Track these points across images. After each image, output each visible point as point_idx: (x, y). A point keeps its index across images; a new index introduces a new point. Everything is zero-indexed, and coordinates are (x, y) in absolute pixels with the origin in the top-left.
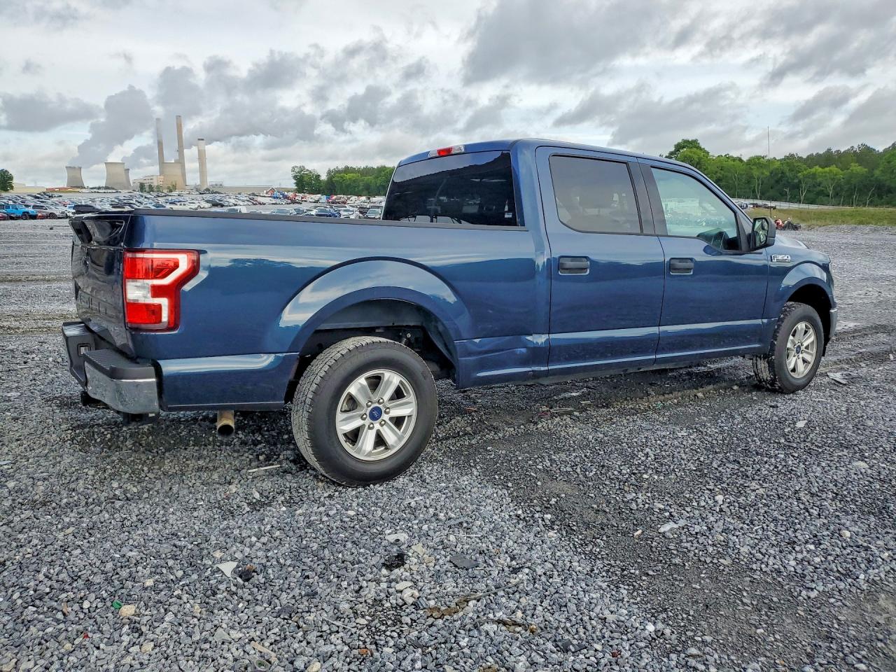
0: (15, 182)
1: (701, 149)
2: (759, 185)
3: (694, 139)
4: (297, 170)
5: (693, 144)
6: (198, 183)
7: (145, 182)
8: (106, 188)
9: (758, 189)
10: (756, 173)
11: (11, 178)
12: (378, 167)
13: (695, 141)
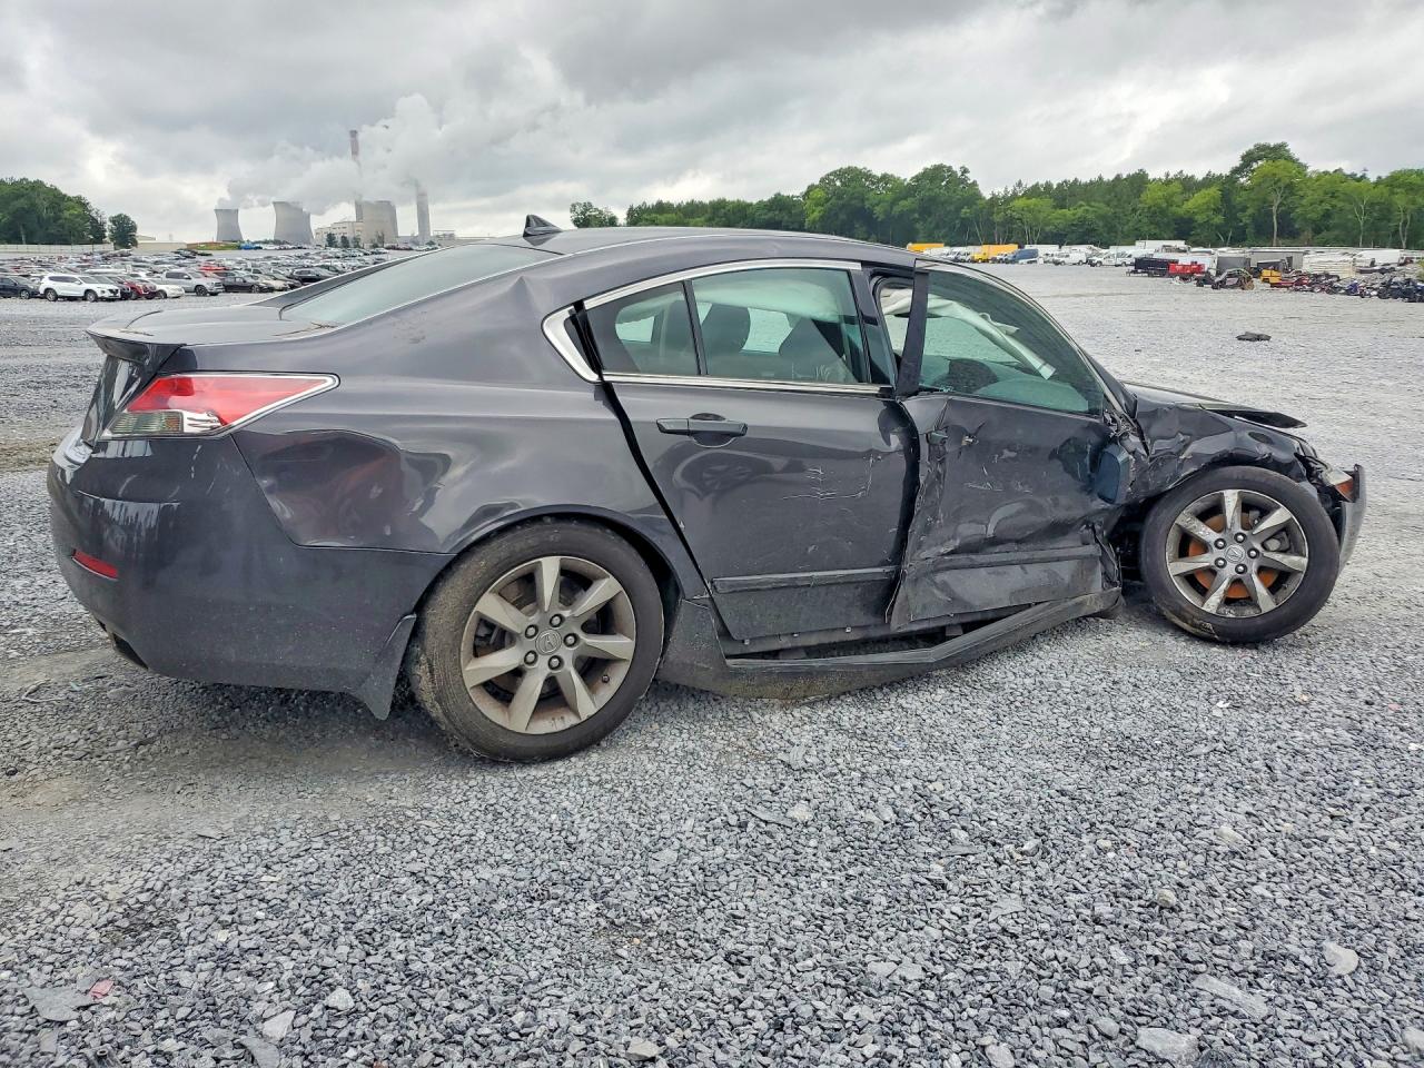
0: (139, 233)
1: (1290, 159)
2: (1405, 223)
3: (1279, 141)
4: (579, 209)
5: (1277, 153)
6: (417, 233)
7: (334, 232)
8: (276, 242)
9: (1403, 232)
10: (1400, 200)
11: (134, 228)
12: (710, 202)
13: (1282, 146)
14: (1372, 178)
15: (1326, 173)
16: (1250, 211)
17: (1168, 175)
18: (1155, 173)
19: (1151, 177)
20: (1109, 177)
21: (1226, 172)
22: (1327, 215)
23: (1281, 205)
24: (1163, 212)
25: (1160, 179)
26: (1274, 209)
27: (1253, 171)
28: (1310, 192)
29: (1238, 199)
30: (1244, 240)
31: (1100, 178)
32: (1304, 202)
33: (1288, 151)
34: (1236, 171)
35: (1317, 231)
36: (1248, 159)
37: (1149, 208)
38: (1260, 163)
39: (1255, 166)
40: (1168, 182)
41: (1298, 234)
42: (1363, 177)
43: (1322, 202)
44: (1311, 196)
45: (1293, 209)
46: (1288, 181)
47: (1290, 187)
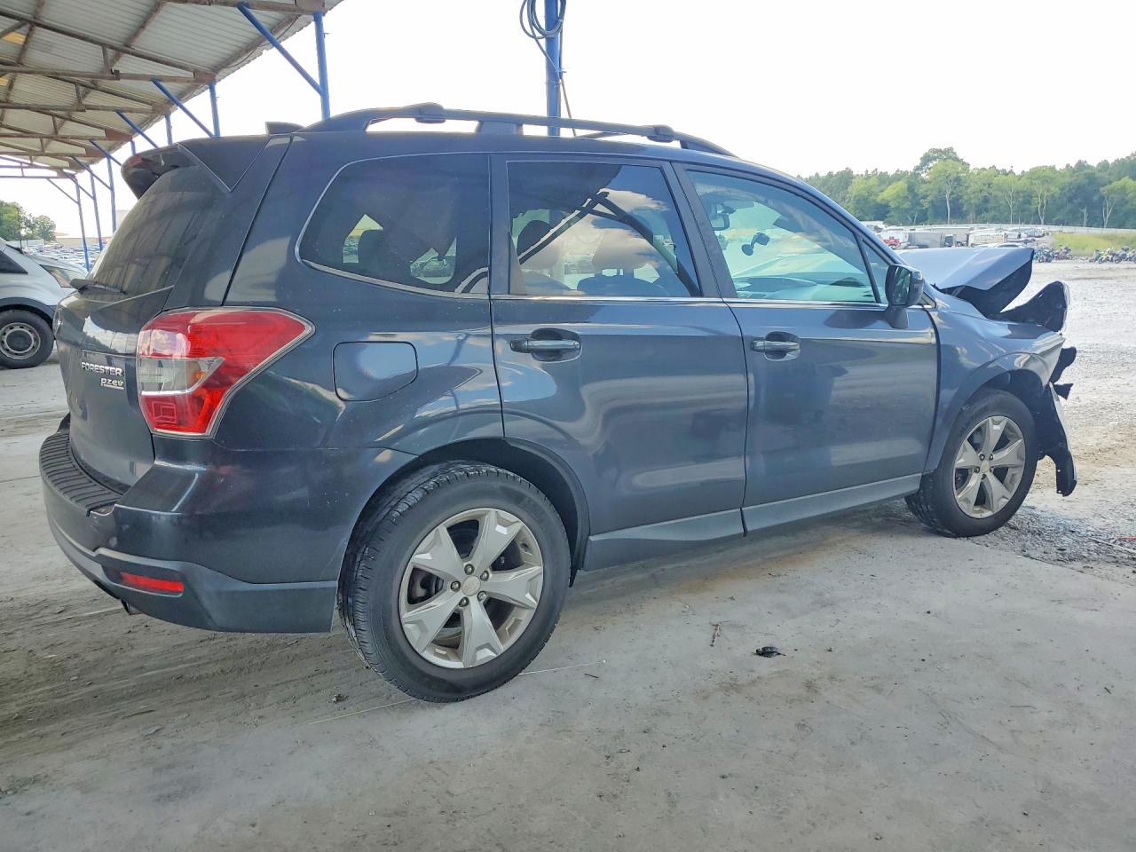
14: (1018, 172)
15: (984, 169)
16: (929, 198)
17: (867, 171)
18: (858, 170)
19: (855, 174)
20: (823, 174)
21: (911, 169)
22: (986, 200)
23: (952, 193)
24: (866, 200)
25: (862, 175)
26: (947, 196)
27: (930, 169)
28: (972, 185)
29: (921, 190)
30: (927, 219)
31: (817, 174)
32: (968, 191)
33: (955, 153)
34: (917, 168)
35: (979, 212)
36: (926, 159)
37: (855, 197)
38: (935, 162)
39: (931, 165)
40: (868, 177)
41: (966, 215)
42: (1011, 172)
43: (981, 191)
44: (974, 187)
45: (961, 197)
46: (955, 175)
47: (958, 180)
